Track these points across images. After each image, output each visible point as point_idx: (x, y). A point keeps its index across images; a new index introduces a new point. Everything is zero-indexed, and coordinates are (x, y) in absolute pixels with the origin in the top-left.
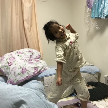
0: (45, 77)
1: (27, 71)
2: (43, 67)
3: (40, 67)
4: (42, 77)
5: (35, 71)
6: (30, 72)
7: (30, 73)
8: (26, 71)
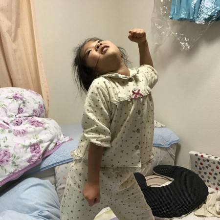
0: (59, 165)
1: (12, 159)
2: (51, 141)
3: (45, 142)
4: (50, 166)
5: (34, 154)
6: (19, 160)
7: (21, 162)
8: (10, 157)
